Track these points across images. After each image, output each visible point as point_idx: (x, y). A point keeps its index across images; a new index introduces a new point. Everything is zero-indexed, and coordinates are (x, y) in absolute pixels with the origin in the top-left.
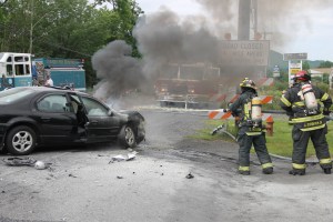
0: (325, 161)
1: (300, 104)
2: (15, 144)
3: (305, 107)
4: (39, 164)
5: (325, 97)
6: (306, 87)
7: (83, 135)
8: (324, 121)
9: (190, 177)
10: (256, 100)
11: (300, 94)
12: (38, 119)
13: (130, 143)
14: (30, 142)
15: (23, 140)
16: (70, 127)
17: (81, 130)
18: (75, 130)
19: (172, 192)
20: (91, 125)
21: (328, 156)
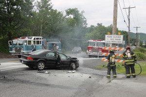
0: (133, 74)
1: (126, 56)
2: (39, 67)
3: (127, 57)
4: (46, 72)
5: (134, 55)
6: (128, 51)
7: (59, 65)
8: (133, 62)
9: (90, 77)
10: (113, 56)
11: (126, 53)
12: (46, 59)
13: (74, 68)
14: (43, 66)
15: (41, 66)
16: (55, 62)
17: (58, 63)
18: (57, 63)
19: (83, 80)
20: (62, 62)
21: (134, 73)
